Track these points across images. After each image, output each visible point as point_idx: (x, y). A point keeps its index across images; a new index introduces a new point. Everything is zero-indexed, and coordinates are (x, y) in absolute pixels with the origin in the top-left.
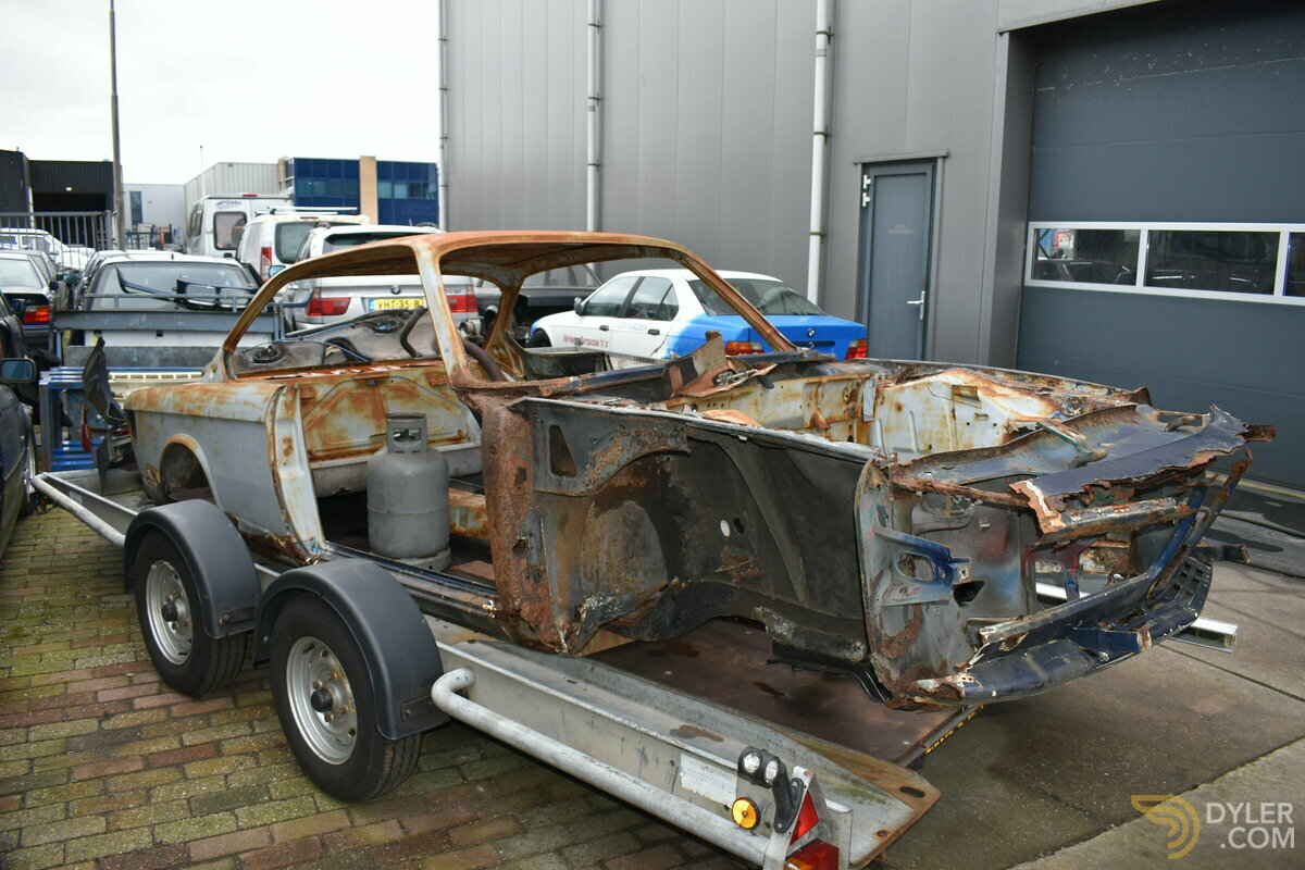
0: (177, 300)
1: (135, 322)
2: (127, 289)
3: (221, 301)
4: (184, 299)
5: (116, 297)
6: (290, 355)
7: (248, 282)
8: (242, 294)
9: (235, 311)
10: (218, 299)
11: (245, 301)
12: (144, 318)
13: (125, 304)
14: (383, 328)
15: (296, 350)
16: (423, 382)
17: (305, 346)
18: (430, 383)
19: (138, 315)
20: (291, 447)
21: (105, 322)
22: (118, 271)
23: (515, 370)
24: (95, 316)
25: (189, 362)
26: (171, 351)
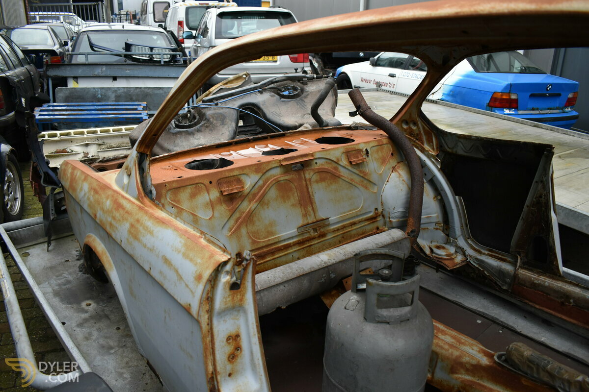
0: (126, 56)
1: (98, 71)
2: (95, 48)
3: (154, 56)
4: (130, 55)
5: (86, 55)
6: (208, 120)
7: (171, 44)
8: (167, 52)
9: (162, 63)
10: (151, 55)
11: (169, 56)
12: (104, 68)
13: (93, 59)
14: (286, 93)
15: (213, 116)
16: (344, 162)
17: (221, 111)
18: (351, 163)
19: (100, 67)
20: (238, 348)
21: (79, 72)
22: (88, 36)
23: (427, 147)
24: (73, 67)
25: (134, 98)
26: (122, 90)
